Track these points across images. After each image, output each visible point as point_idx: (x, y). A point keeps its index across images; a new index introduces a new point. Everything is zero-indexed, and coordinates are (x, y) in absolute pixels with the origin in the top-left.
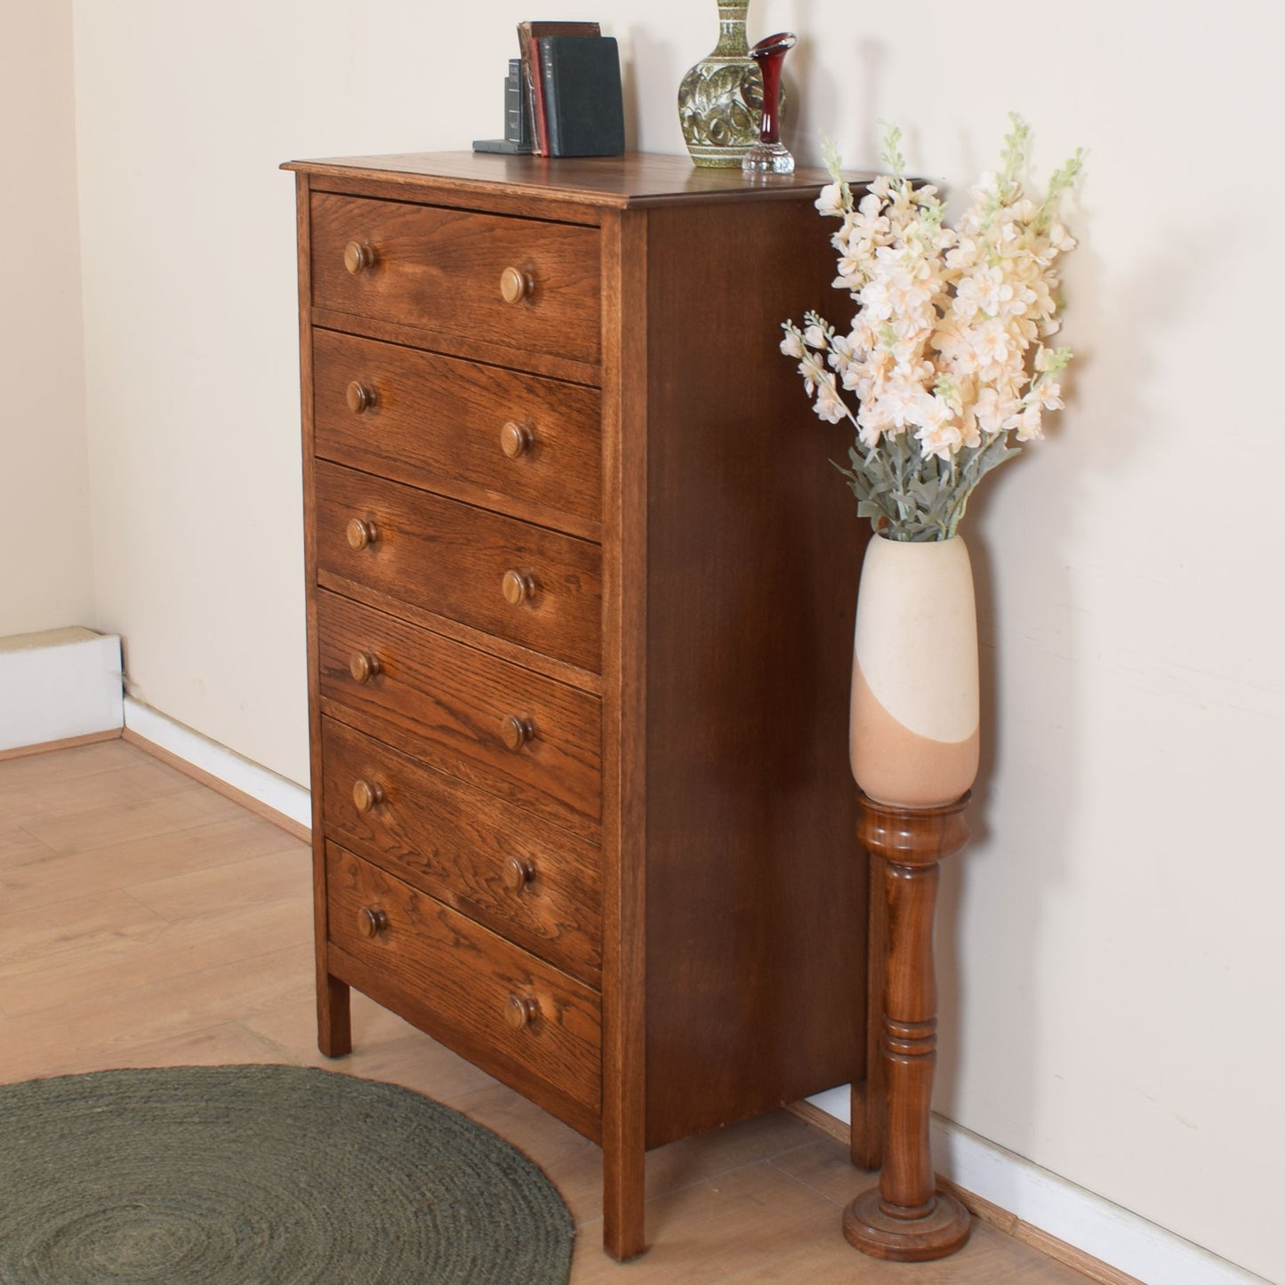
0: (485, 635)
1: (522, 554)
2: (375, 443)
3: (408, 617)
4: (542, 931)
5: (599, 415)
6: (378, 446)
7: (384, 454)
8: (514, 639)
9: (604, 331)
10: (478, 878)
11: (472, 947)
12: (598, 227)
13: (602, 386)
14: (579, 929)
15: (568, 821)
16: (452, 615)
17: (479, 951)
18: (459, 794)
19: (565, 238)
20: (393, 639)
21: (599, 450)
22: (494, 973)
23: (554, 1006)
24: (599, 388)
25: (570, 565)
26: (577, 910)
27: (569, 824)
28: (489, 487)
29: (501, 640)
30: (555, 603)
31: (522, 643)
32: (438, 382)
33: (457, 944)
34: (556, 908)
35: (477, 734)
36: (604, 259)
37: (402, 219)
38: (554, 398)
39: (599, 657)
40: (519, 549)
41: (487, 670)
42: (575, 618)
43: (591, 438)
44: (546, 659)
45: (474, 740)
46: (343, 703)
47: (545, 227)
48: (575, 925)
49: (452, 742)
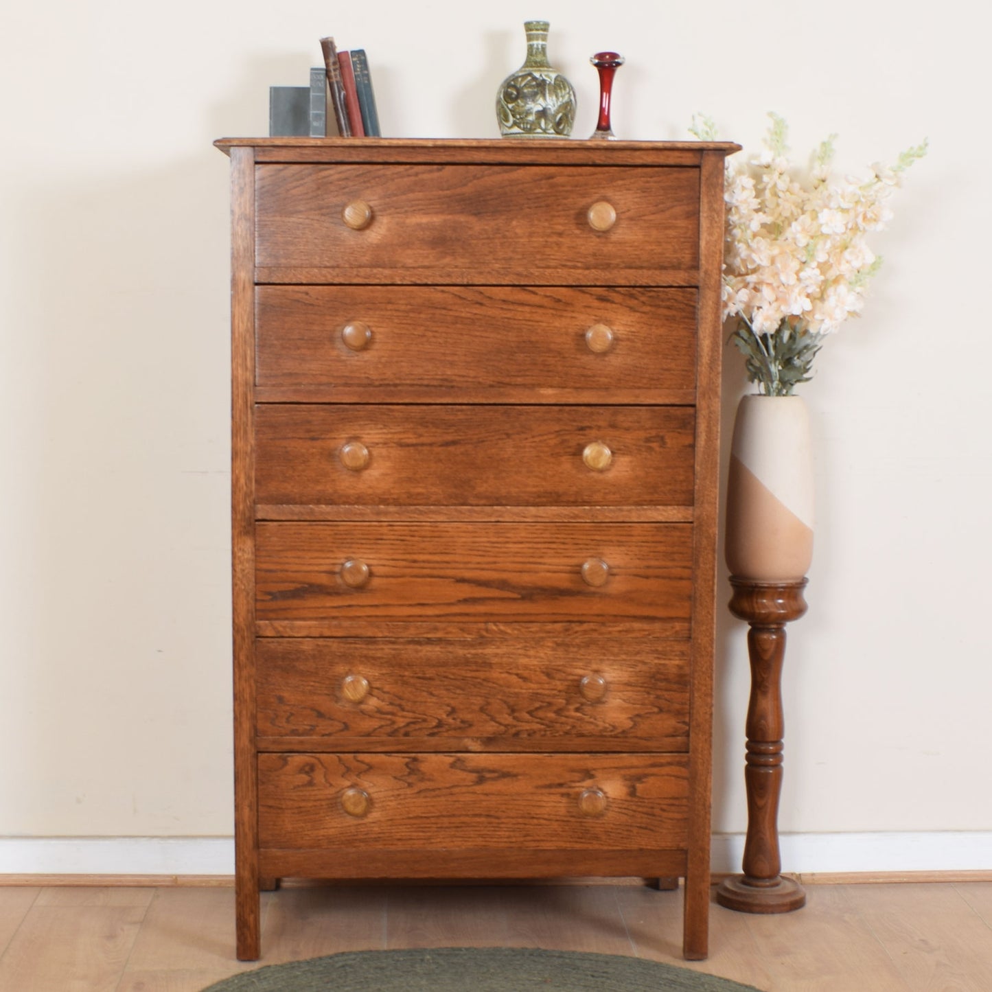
0: (531, 508)
1: (586, 432)
2: (363, 375)
3: (410, 517)
4: (611, 728)
5: (694, 307)
6: (368, 378)
7: (377, 383)
8: (575, 503)
9: (703, 244)
10: (516, 714)
11: (505, 775)
12: (698, 167)
13: (701, 284)
14: (661, 710)
15: (644, 630)
16: (482, 502)
17: (516, 776)
18: (489, 650)
19: (651, 177)
20: (387, 542)
21: (694, 333)
22: (537, 787)
23: (624, 785)
24: (697, 287)
25: (651, 428)
26: (658, 697)
27: (647, 633)
28: (540, 386)
29: (553, 508)
30: (631, 462)
31: (584, 503)
32: (467, 310)
33: (481, 780)
34: (631, 705)
35: (519, 594)
36: (703, 189)
37: (413, 178)
38: (636, 302)
39: (691, 492)
40: (582, 429)
41: (535, 536)
42: (657, 468)
43: (681, 326)
44: (620, 509)
45: (514, 599)
46: (296, 619)
47: (625, 171)
48: (656, 710)
49: (481, 608)
